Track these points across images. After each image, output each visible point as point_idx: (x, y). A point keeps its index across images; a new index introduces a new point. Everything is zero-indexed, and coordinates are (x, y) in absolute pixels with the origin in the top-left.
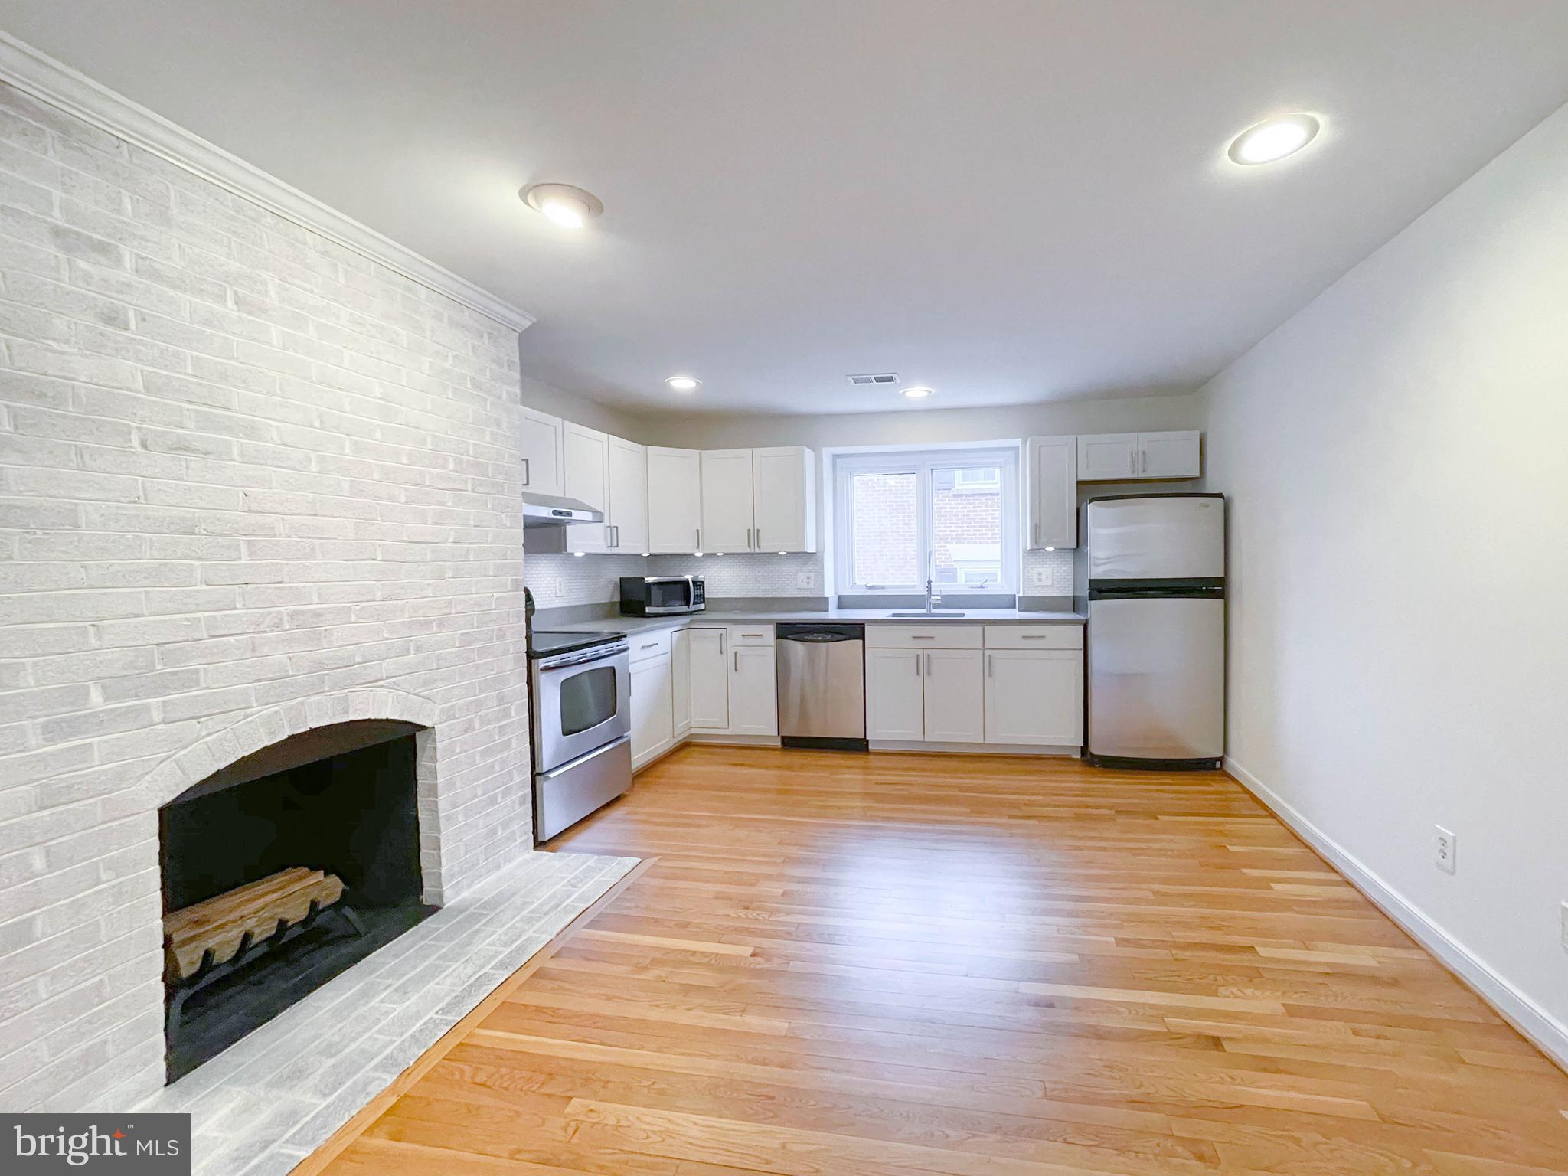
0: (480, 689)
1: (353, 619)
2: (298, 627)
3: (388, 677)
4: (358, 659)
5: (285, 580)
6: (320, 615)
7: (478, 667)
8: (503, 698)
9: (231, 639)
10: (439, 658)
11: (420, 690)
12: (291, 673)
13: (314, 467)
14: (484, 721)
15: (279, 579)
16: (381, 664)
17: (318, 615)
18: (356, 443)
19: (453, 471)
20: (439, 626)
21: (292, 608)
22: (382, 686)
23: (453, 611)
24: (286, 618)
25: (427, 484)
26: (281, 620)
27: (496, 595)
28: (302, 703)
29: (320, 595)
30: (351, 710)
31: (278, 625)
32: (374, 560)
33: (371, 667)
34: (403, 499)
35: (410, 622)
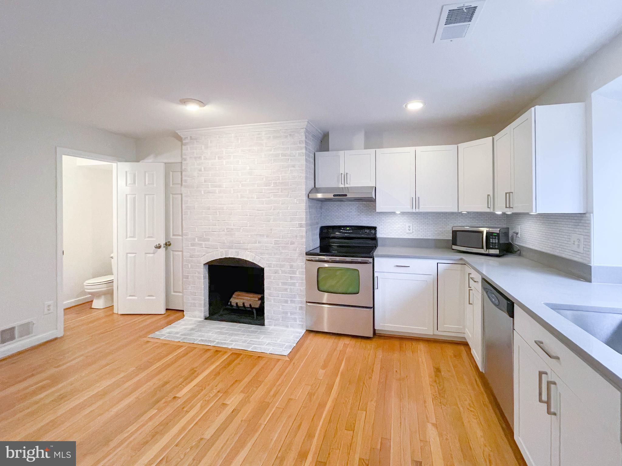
0: (282, 261)
1: (241, 231)
2: (228, 232)
3: (250, 249)
4: (241, 242)
5: (226, 220)
6: (233, 229)
7: (281, 253)
8: (292, 266)
9: (215, 233)
10: (266, 247)
11: (260, 255)
12: (226, 242)
13: (232, 192)
14: (284, 272)
15: (224, 220)
16: (248, 245)
17: (232, 229)
18: (242, 184)
19: (273, 186)
20: (267, 236)
21: (227, 227)
22: (248, 251)
23: (272, 232)
24: (225, 229)
25: (263, 192)
26: (224, 229)
27: (291, 229)
28: (228, 250)
29: (233, 224)
30: (239, 256)
31: (224, 231)
32: (247, 215)
33: (245, 245)
34: (256, 198)
35: (257, 234)
